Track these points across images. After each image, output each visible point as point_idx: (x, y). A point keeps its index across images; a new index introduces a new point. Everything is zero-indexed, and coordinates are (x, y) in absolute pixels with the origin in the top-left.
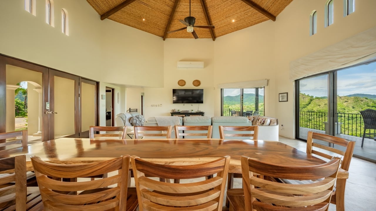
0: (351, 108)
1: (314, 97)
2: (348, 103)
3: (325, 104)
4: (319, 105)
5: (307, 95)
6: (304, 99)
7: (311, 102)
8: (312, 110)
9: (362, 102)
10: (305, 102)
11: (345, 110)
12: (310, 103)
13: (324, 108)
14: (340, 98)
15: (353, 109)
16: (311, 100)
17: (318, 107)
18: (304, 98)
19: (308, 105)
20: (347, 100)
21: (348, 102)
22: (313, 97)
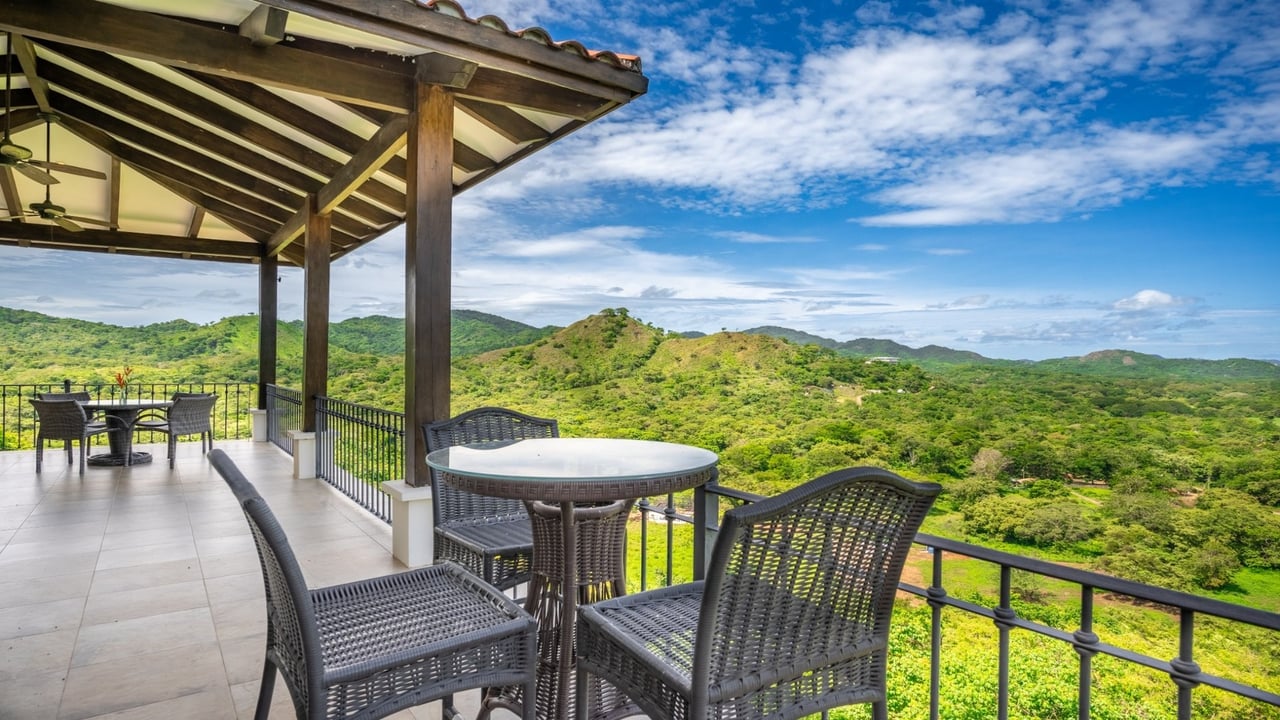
0: (754, 367)
1: (666, 332)
2: (746, 352)
3: (692, 356)
4: (678, 360)
5: (645, 323)
6: (639, 336)
7: (658, 350)
8: (660, 374)
9: (777, 351)
10: (642, 349)
11: (739, 373)
12: (653, 352)
13: (689, 368)
14: (729, 337)
15: (756, 372)
16: (658, 342)
17: (676, 365)
18: (637, 334)
19: (648, 358)
20: (743, 345)
21: (746, 349)
22: (663, 330)
